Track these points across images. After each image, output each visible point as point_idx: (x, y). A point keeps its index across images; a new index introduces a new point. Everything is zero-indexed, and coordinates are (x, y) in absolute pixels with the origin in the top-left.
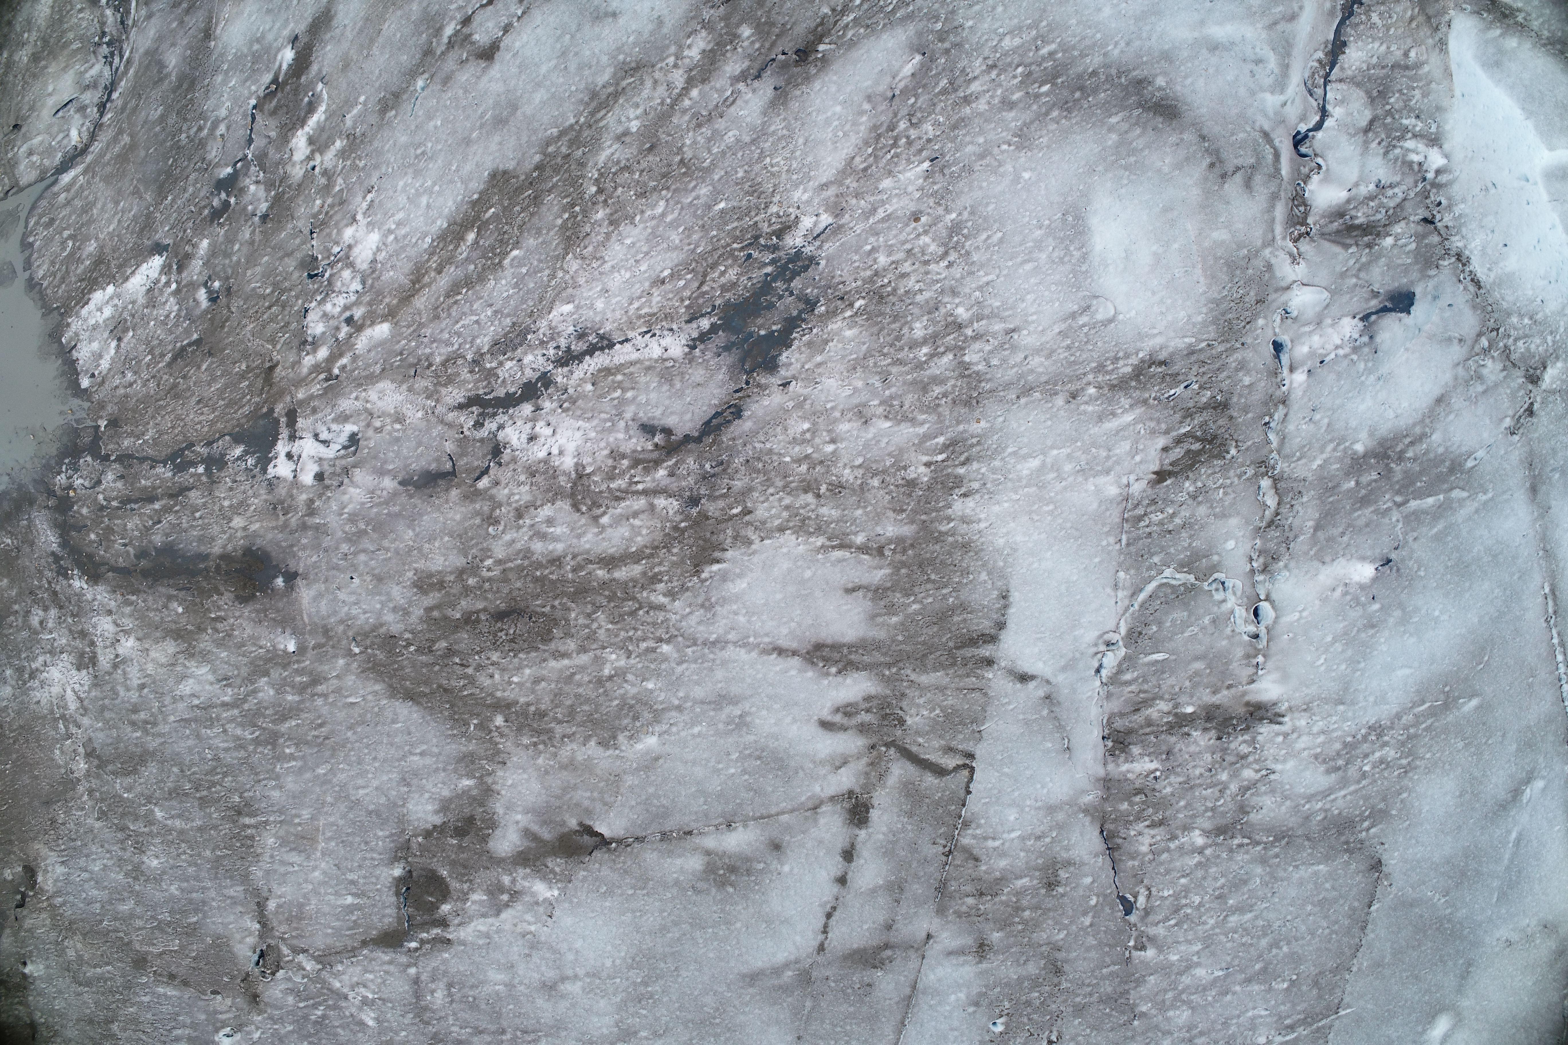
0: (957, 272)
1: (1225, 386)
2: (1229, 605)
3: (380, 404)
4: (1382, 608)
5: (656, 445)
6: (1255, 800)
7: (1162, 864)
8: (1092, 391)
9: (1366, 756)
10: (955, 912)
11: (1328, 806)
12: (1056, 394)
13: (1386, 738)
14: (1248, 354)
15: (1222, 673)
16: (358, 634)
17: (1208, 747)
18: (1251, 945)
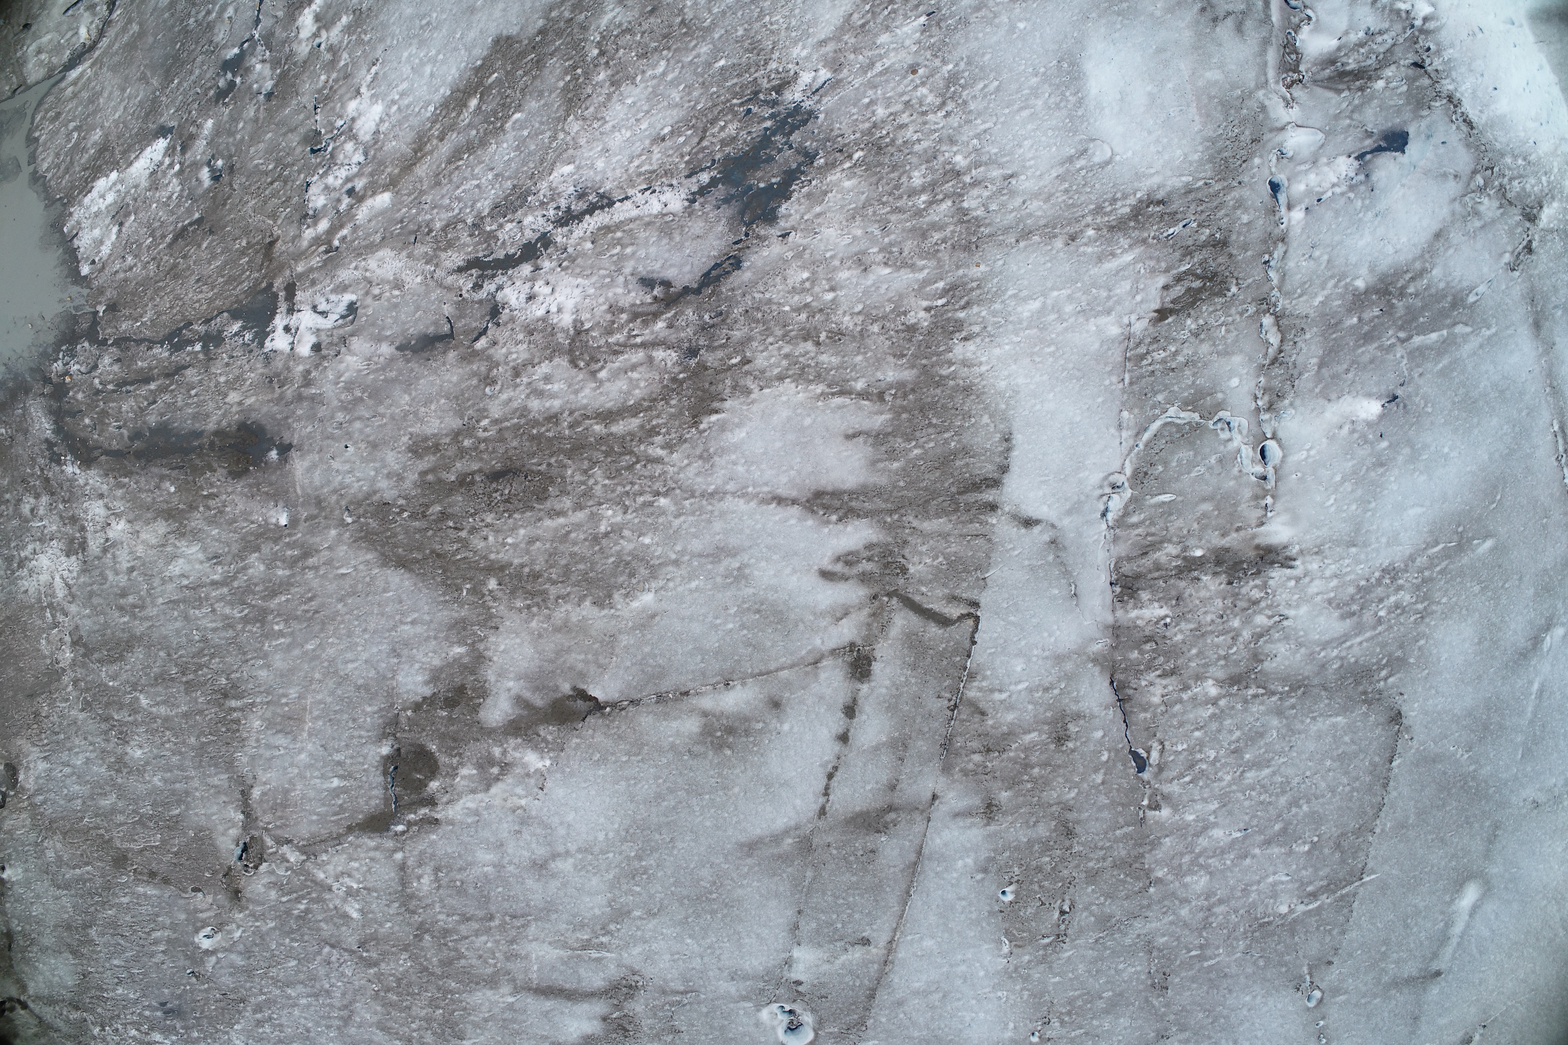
0: (954, 121)
1: (1223, 223)
2: (1235, 444)
3: (379, 272)
4: (1390, 446)
5: (655, 298)
6: (1269, 648)
7: (1175, 716)
8: (1091, 232)
9: (1381, 600)
10: (961, 770)
11: (1343, 654)
12: (1055, 236)
13: (1401, 582)
14: (1246, 193)
15: (1231, 514)
16: (351, 503)
17: (1219, 592)
18: (1270, 803)
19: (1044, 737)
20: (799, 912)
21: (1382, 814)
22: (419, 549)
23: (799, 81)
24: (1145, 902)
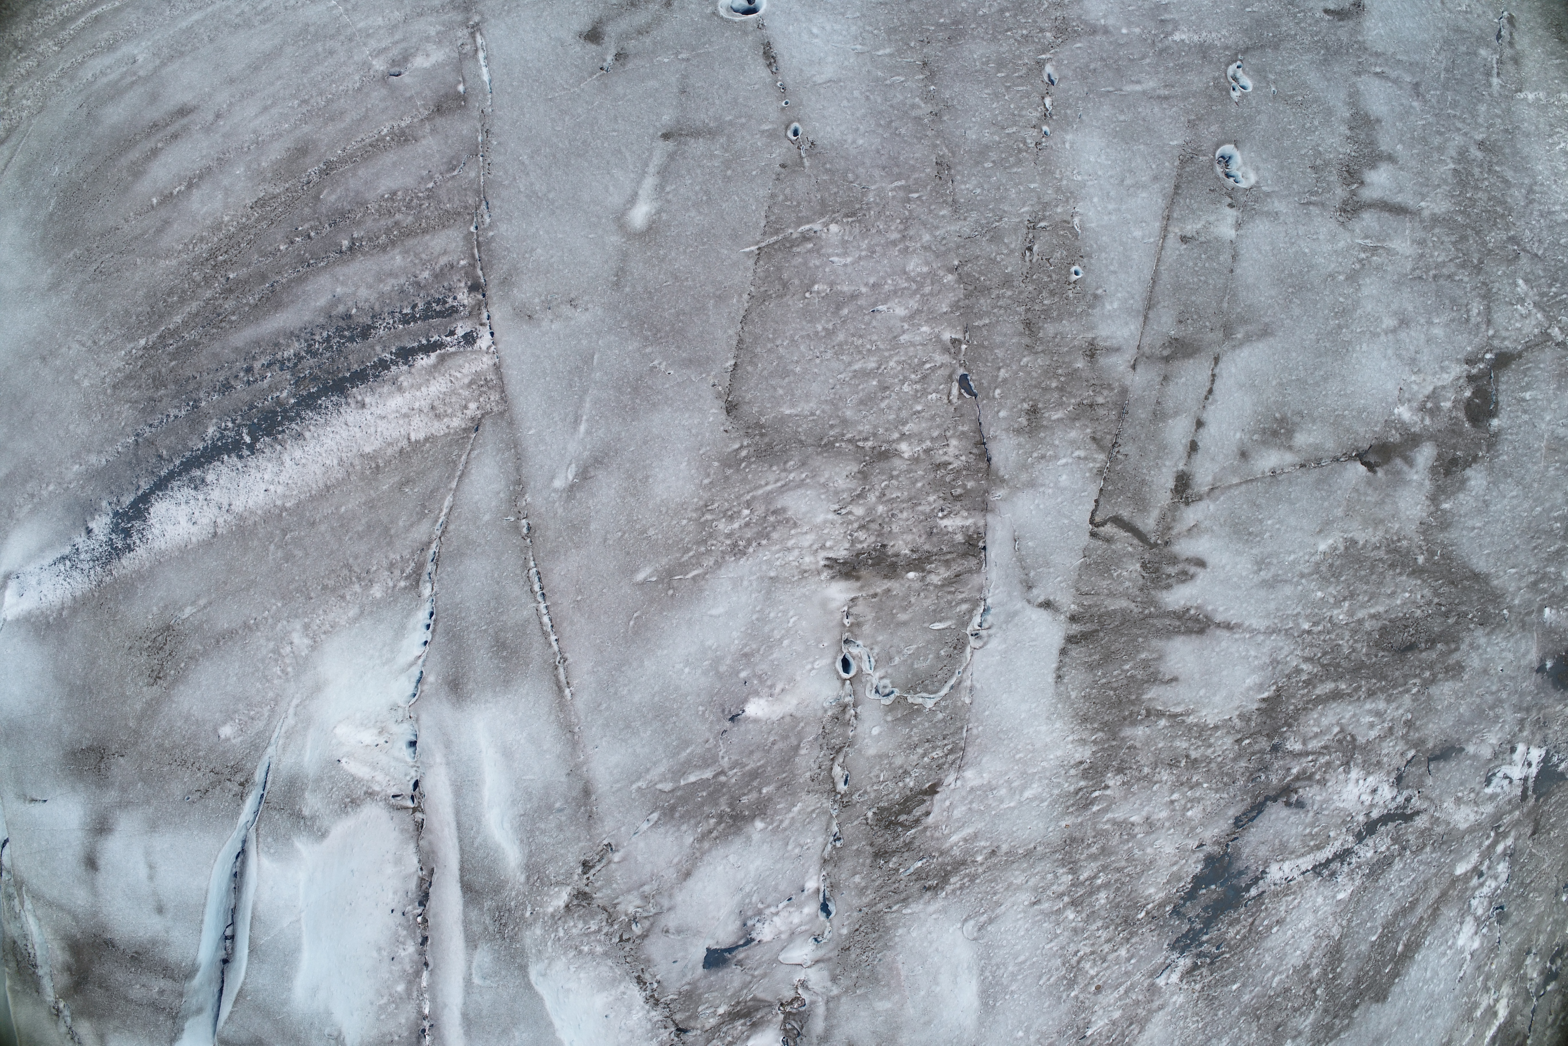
0: (1072, 948)
1: (878, 873)
2: (878, 675)
3: (1469, 811)
4: (738, 672)
5: (1296, 792)
6: (853, 485)
7: (938, 426)
8: (979, 859)
9: (747, 525)
10: (1113, 390)
11: (784, 474)
12: (1006, 853)
13: (728, 542)
14: (856, 902)
15: (881, 610)
16: (1504, 625)
17: (895, 538)
18: (853, 336)
19: (1046, 415)
20: (1232, 271)
21: (742, 312)
22: (1464, 588)
23: (1179, 974)
24: (961, 251)
